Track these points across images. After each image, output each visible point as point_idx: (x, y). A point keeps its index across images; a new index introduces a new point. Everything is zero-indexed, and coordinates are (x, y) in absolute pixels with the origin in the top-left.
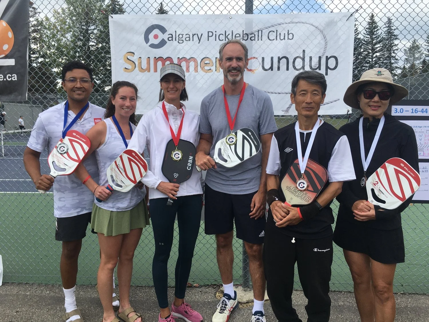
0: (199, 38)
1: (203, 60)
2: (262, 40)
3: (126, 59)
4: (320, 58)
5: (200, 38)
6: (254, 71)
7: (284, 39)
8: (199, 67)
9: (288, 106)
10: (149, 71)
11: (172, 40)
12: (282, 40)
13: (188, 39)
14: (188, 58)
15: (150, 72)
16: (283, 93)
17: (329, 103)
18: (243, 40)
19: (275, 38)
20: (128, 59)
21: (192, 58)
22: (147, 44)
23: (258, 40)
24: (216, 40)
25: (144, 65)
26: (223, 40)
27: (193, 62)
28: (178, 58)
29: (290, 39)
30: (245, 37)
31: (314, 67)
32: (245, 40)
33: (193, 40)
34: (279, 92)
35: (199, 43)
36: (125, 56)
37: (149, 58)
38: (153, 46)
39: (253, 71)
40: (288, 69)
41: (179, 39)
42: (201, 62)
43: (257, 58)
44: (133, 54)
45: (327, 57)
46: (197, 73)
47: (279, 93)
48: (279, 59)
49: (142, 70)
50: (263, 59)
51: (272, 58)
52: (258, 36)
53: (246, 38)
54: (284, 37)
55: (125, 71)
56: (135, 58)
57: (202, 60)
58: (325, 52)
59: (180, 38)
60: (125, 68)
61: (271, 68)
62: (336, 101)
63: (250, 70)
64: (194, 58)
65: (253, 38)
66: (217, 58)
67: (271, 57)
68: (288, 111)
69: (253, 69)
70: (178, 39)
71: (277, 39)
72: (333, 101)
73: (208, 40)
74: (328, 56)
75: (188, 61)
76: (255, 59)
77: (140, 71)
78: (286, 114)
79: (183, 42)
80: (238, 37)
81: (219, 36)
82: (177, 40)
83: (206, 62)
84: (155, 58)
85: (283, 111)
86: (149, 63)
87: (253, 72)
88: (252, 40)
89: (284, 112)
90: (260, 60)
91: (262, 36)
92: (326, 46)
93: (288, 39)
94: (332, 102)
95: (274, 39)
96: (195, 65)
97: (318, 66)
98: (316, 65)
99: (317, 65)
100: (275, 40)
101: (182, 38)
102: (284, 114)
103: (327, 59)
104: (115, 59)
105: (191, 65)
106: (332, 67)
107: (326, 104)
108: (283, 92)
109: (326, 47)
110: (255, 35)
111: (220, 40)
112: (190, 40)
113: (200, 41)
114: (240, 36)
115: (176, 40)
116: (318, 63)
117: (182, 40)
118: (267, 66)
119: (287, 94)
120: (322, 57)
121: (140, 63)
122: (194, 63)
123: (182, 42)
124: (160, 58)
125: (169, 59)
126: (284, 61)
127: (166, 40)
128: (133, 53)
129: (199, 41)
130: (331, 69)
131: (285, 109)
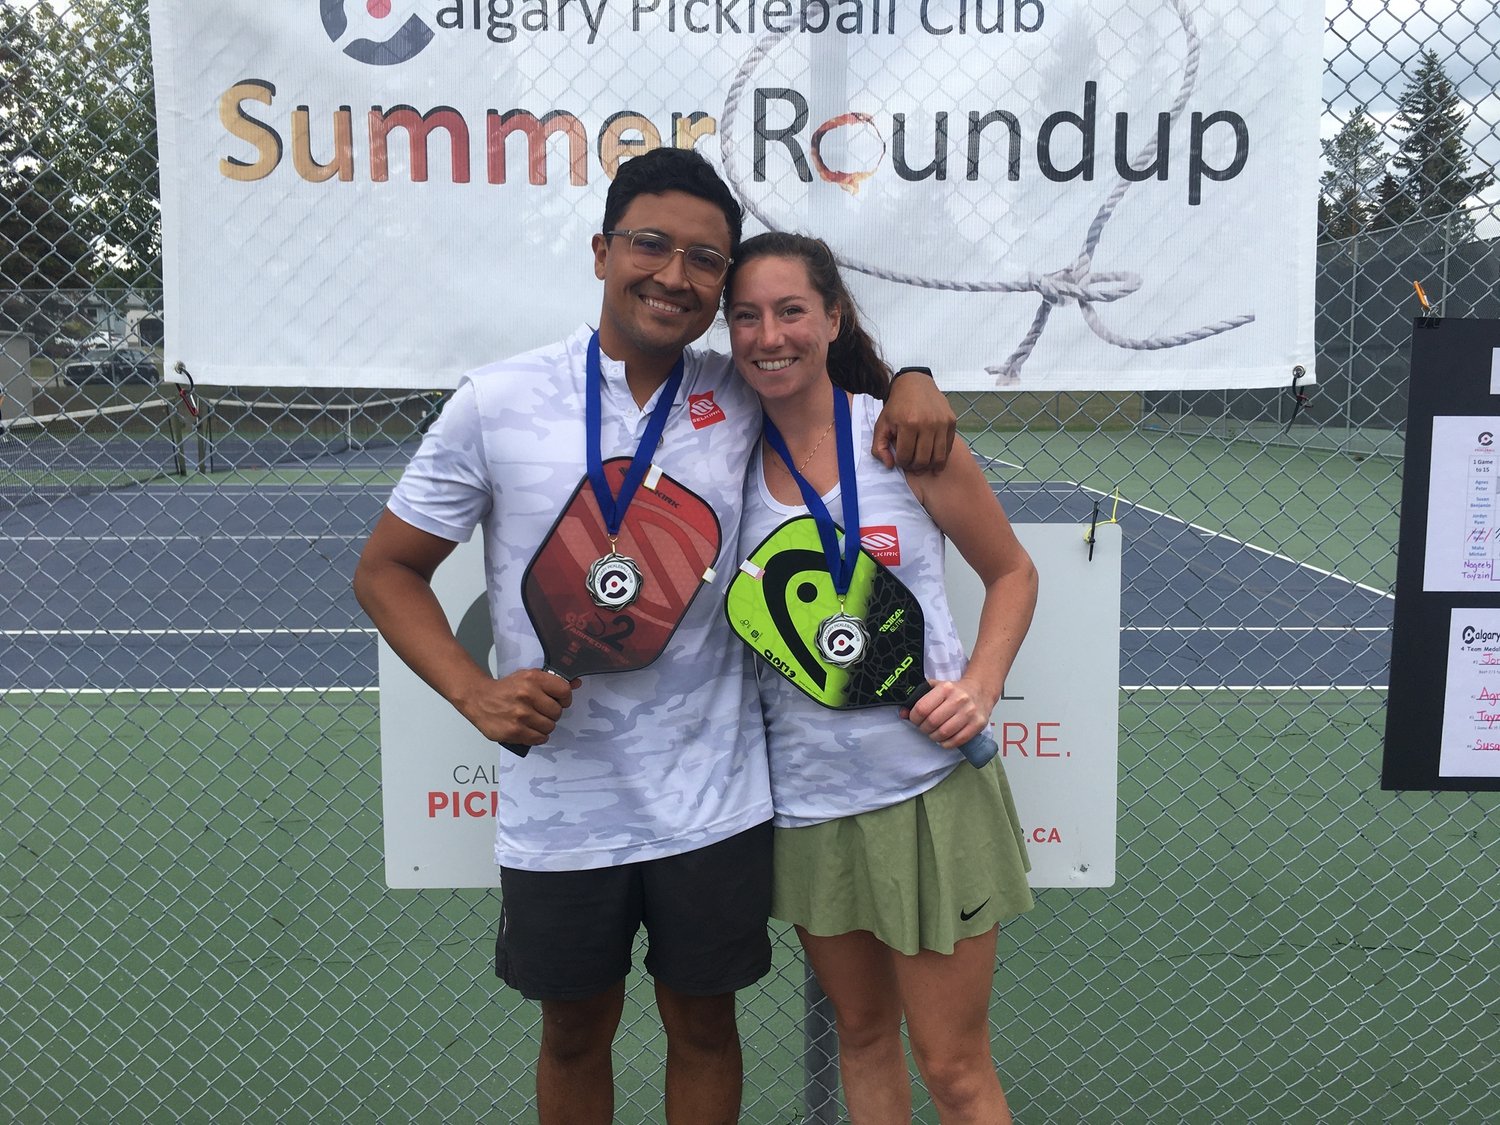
0: (589, 18)
1: (613, 125)
2: (891, 31)
3: (236, 115)
4: (1165, 121)
5: (594, 17)
6: (855, 182)
7: (999, 27)
8: (593, 158)
9: (1015, 349)
10: (349, 176)
11: (461, 27)
12: (988, 31)
13: (535, 20)
14: (539, 114)
15: (352, 179)
16: (992, 289)
17: (1203, 337)
18: (803, 31)
19: (956, 23)
20: (243, 114)
21: (558, 113)
22: (334, 40)
23: (876, 31)
24: (672, 29)
25: (324, 148)
26: (705, 29)
27: (561, 133)
28: (492, 112)
29: (1027, 29)
30: (814, 14)
31: (1137, 164)
32: (814, 30)
33: (562, 28)
34: (975, 282)
35: (591, 40)
36: (224, 98)
37: (346, 109)
38: (363, 51)
39: (851, 182)
40: (1014, 172)
41: (496, 19)
42: (601, 135)
43: (868, 120)
44: (268, 92)
45: (1196, 116)
46: (582, 189)
47: (974, 289)
48: (976, 125)
49: (311, 168)
50: (899, 122)
51: (942, 120)
52: (876, 13)
53: (816, 21)
54: (1001, 15)
55: (229, 176)
56: (277, 113)
57: (608, 123)
58: (1188, 95)
59: (502, 16)
60: (231, 160)
61: (939, 169)
62: (1236, 325)
63: (839, 177)
64: (568, 113)
65: (850, 22)
66: (680, 115)
67: (938, 114)
68: (1013, 371)
69: (847, 170)
70: (490, 19)
71: (963, 30)
72: (1224, 325)
73: (636, 28)
74: (1200, 114)
75: (537, 128)
76: (859, 126)
77: (305, 176)
78: (1007, 384)
79: (512, 37)
80: (778, 14)
81: (688, 9)
82: (485, 24)
83: (625, 136)
84: (376, 109)
85: (990, 373)
86: (345, 137)
87: (851, 187)
88: (846, 31)
89: (996, 376)
90: (887, 129)
91: (892, 12)
92: (1193, 66)
93: (1019, 26)
94: (1218, 331)
95: (950, 29)
96: (573, 148)
97: (1154, 158)
98: (1145, 153)
99: (1151, 153)
100: (957, 29)
101: (507, 14)
102: (997, 384)
103: (1199, 125)
104: (178, 114)
105: (554, 147)
106: (1221, 164)
107: (1194, 340)
108: (992, 280)
109: (1194, 72)
110: (860, 7)
111: (693, 29)
112: (545, 28)
113: (594, 30)
114: (789, 12)
115: (477, 25)
116: (1155, 146)
117: (509, 26)
118: (919, 156)
119: (1009, 289)
120: (1176, 116)
121: (304, 134)
122: (567, 137)
123: (508, 33)
124: (402, 113)
125: (447, 116)
126: (995, 135)
127: (430, 21)
128: (271, 88)
129: (588, 31)
130: (1215, 175)
131: (1001, 360)
